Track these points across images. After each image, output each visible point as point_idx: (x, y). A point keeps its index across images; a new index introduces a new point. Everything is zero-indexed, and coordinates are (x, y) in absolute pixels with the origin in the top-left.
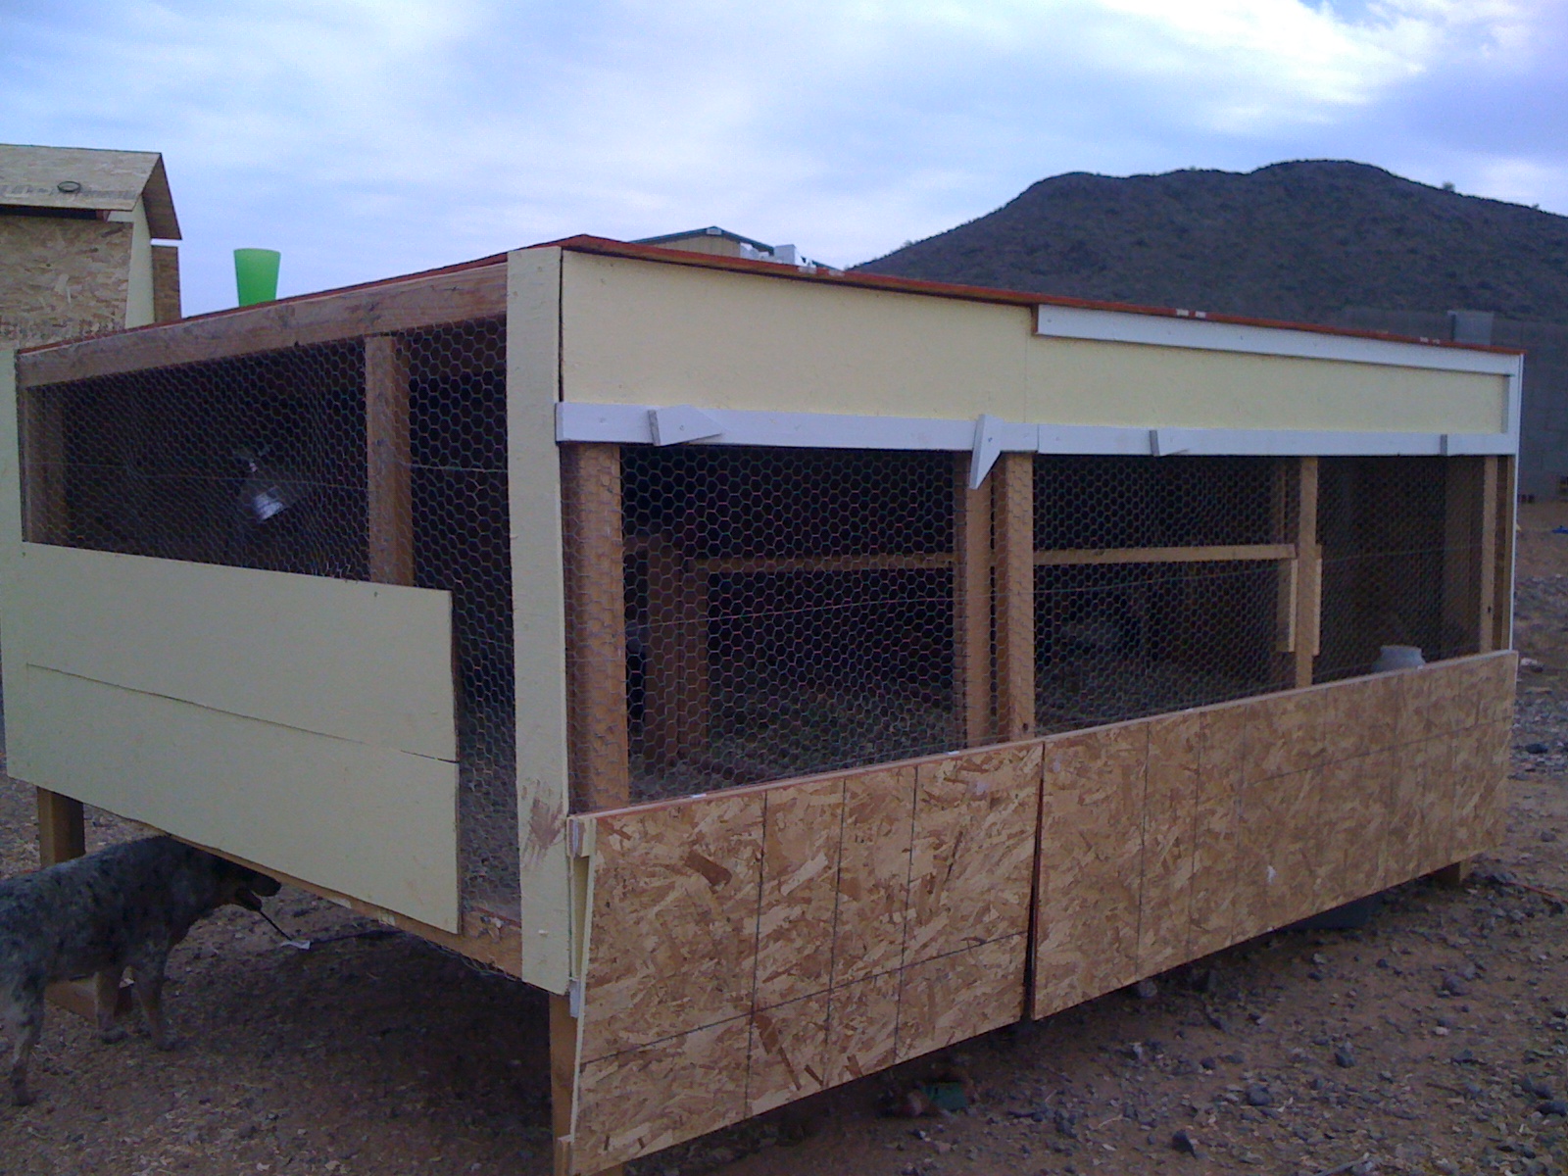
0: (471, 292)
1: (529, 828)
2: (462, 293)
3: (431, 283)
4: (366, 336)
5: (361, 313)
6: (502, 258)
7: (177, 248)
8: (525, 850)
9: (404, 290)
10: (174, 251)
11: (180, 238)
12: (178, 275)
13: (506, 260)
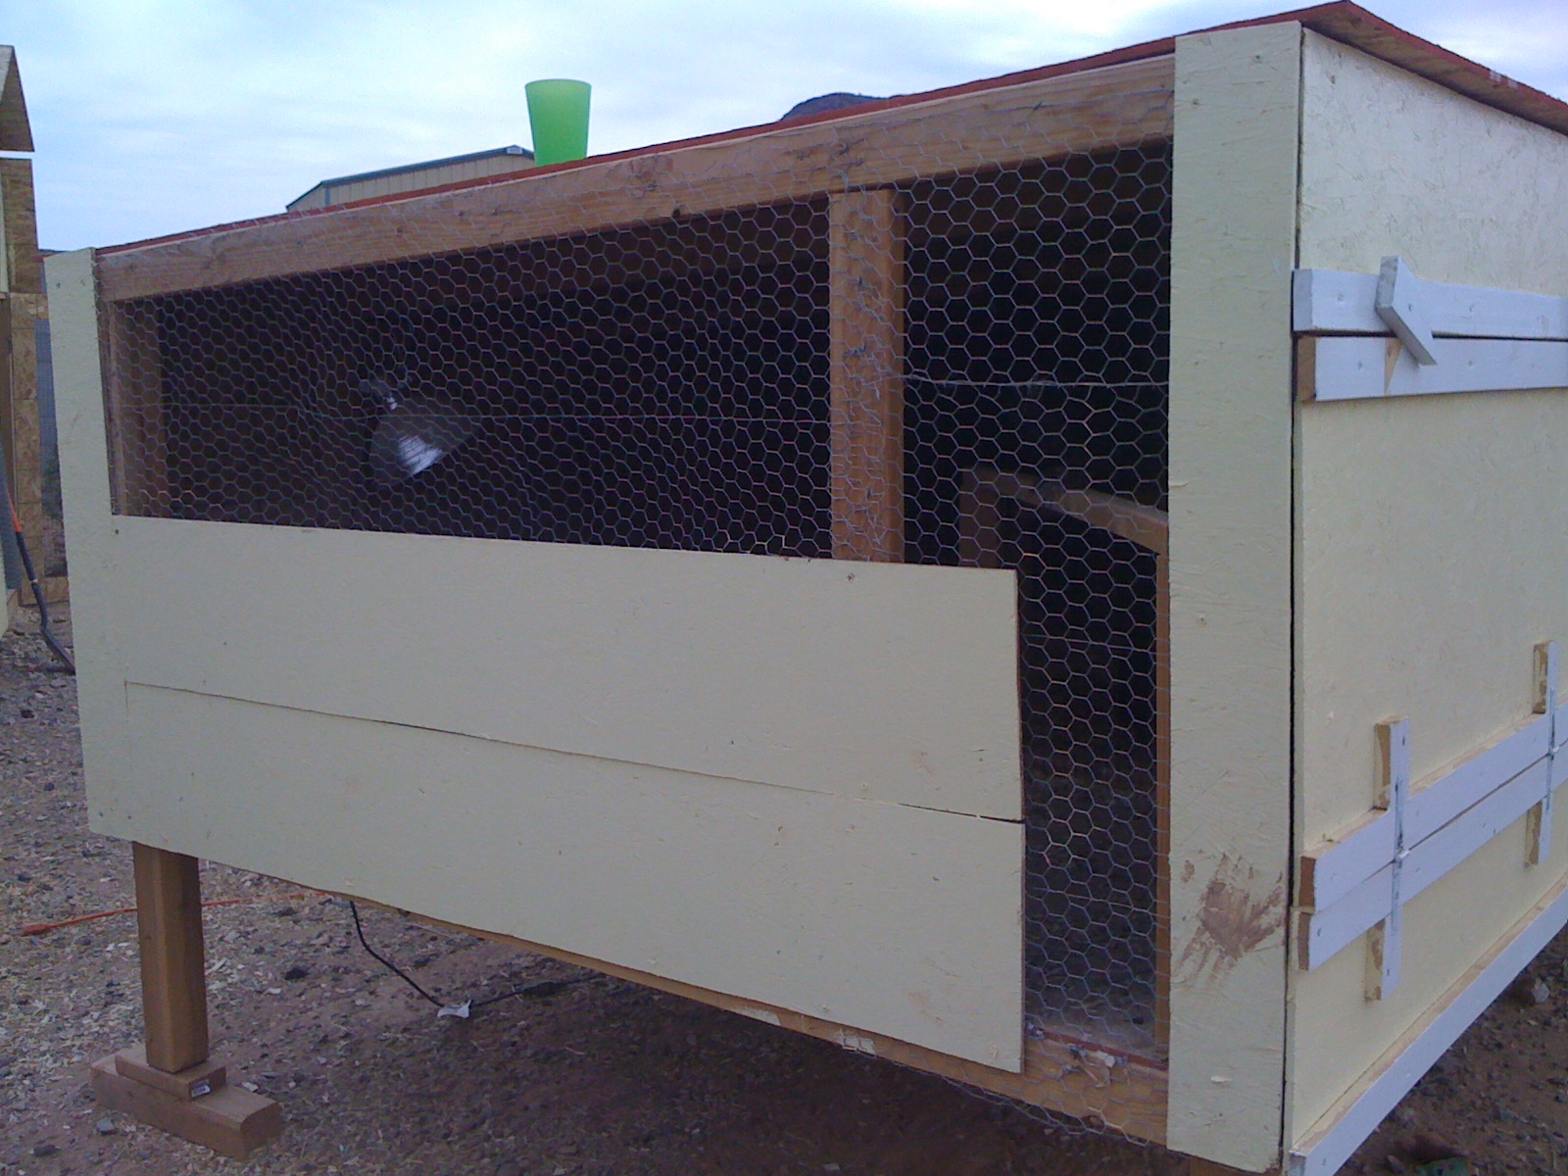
0: (1079, 109)
1: (1199, 924)
2: (1055, 111)
3: (983, 101)
4: (833, 192)
5: (821, 159)
6: (1164, 47)
7: (30, 160)
8: (1186, 956)
9: (917, 116)
10: (27, 165)
11: (33, 150)
12: (32, 192)
13: (1173, 51)
